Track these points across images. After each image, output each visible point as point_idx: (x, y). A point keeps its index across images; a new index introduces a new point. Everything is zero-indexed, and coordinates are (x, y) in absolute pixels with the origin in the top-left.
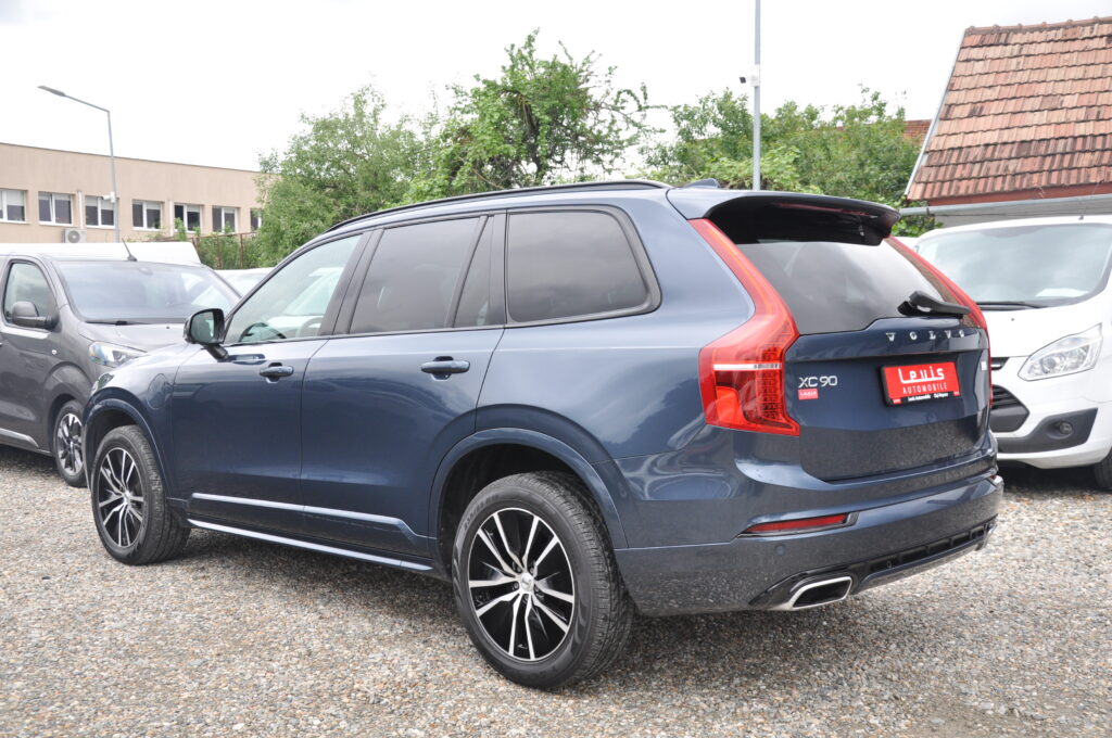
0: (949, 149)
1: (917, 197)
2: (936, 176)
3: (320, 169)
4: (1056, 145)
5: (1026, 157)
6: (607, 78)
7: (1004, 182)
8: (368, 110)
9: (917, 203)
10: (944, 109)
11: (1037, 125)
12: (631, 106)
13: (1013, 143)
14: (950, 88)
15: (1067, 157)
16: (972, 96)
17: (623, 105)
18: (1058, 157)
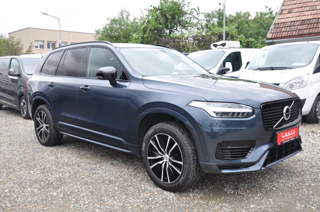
0: (281, 23)
1: (270, 37)
2: (276, 31)
3: (112, 33)
4: (313, 21)
5: (303, 25)
6: (188, 5)
7: (296, 32)
8: (125, 16)
9: (270, 39)
10: (281, 11)
11: (308, 15)
12: (195, 13)
13: (300, 21)
14: (283, 5)
15: (316, 24)
16: (289, 7)
17: (193, 13)
18: (313, 24)
